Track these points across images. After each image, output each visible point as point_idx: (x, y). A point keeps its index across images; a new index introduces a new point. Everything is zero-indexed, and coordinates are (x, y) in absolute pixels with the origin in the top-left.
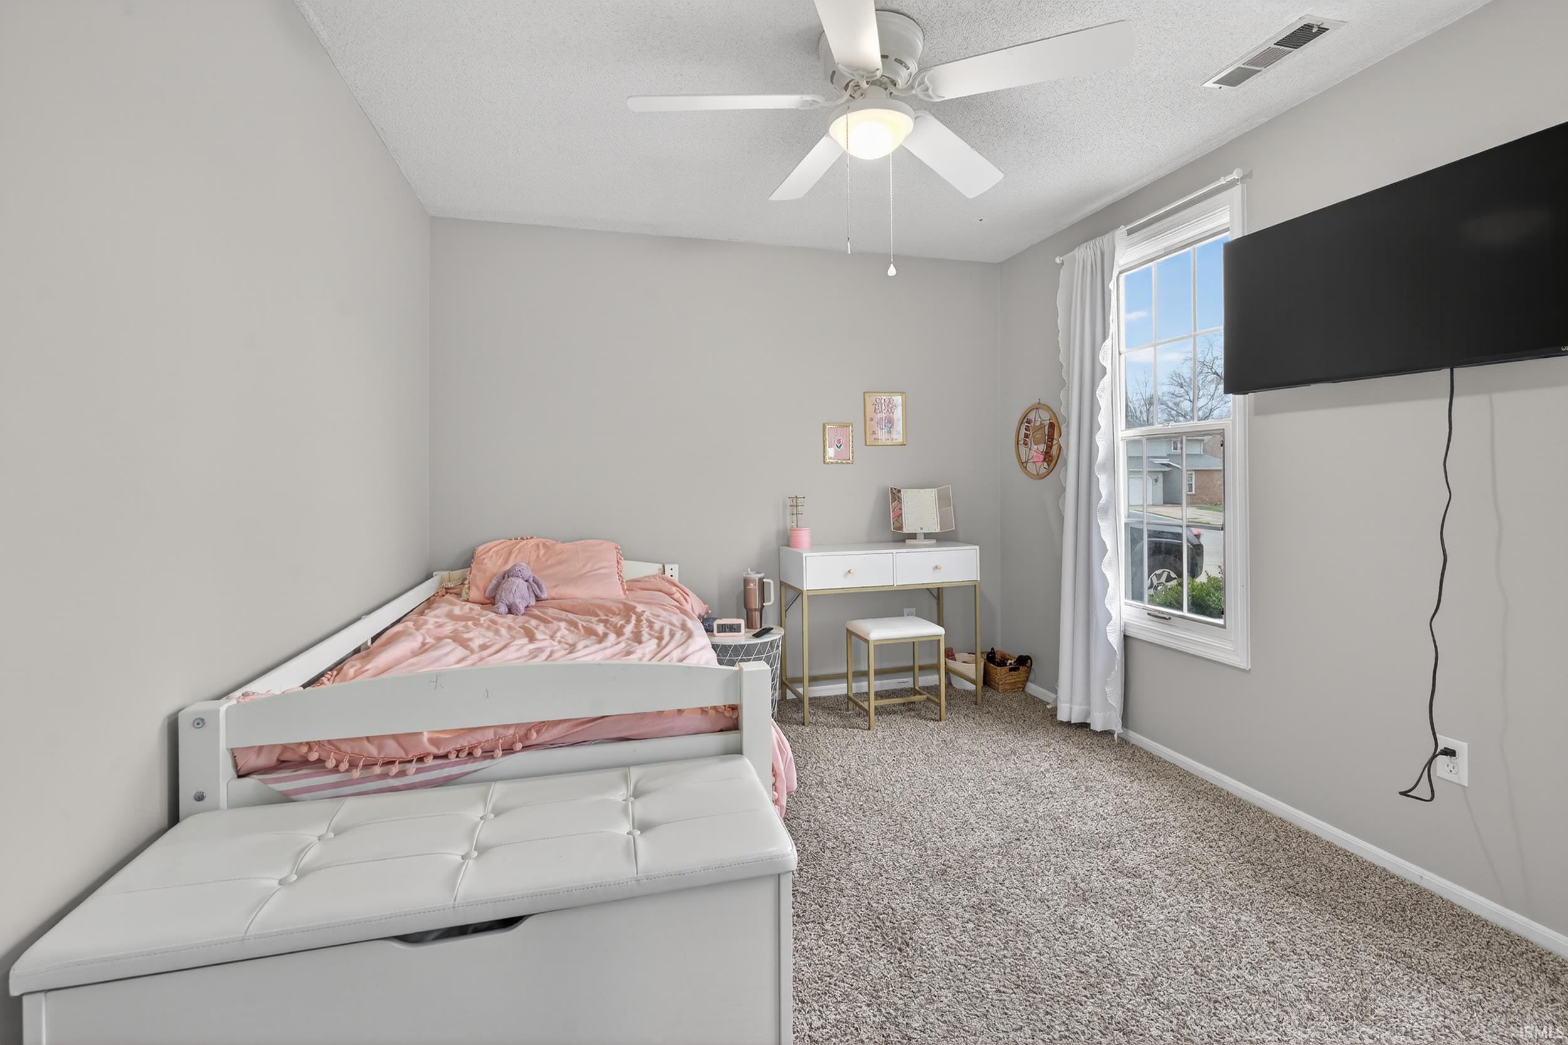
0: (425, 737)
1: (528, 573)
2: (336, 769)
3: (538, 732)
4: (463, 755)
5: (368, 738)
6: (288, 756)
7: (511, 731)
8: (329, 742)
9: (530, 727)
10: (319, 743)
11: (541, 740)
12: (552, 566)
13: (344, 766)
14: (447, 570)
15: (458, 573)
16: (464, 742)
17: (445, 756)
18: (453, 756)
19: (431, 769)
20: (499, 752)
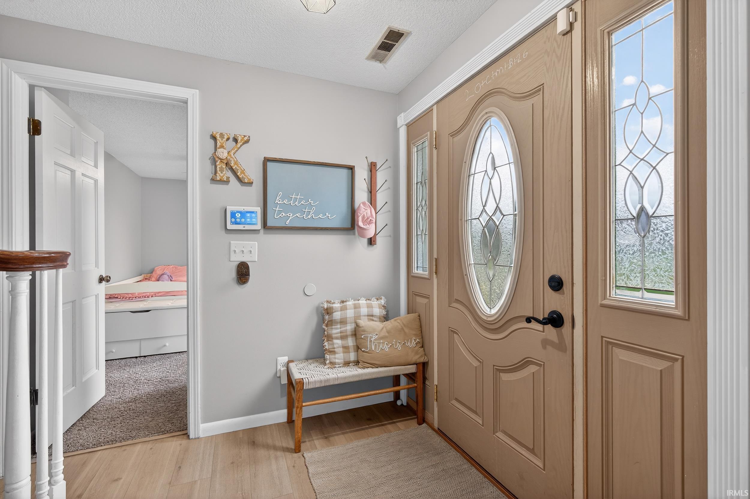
0: (136, 294)
1: (169, 274)
2: (120, 298)
3: (158, 294)
4: (144, 297)
5: (126, 294)
6: (111, 297)
7: (153, 293)
8: (119, 294)
9: (156, 293)
10: (117, 294)
11: (158, 295)
12: (177, 273)
13: (121, 298)
14: (146, 274)
15: (149, 275)
16: (144, 294)
17: (140, 297)
18: (142, 297)
19: (137, 299)
20: (150, 297)
